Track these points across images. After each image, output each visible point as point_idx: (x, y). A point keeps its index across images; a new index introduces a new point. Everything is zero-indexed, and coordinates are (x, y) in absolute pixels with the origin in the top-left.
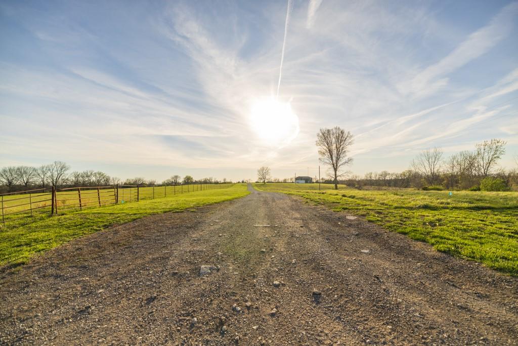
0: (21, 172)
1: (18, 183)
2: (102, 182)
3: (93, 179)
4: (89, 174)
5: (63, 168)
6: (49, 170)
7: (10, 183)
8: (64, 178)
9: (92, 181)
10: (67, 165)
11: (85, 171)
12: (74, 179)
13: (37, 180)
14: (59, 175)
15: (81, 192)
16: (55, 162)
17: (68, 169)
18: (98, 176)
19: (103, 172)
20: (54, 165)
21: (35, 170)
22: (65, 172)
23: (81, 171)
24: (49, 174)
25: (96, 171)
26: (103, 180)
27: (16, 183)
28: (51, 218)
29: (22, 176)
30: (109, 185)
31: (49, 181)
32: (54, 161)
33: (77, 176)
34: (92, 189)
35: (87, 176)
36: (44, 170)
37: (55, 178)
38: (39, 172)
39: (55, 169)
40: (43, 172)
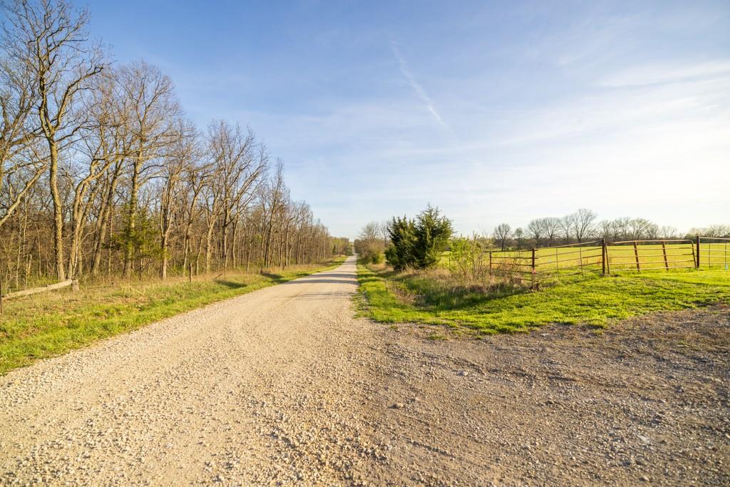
0: (546, 224)
1: (544, 237)
2: (645, 234)
3: (630, 230)
4: (623, 222)
5: (589, 217)
6: (573, 220)
7: (537, 236)
8: (590, 228)
9: (627, 232)
10: (594, 212)
11: (618, 219)
12: (603, 230)
13: (561, 233)
14: (585, 226)
15: (637, 247)
16: (580, 210)
17: (594, 217)
18: (637, 224)
19: (645, 218)
20: (578, 213)
21: (559, 221)
22: (591, 222)
23: (611, 219)
24: (573, 225)
25: (633, 217)
26: (646, 231)
27: (543, 235)
28: (604, 279)
29: (547, 229)
30: (656, 238)
31: (573, 233)
32: (578, 209)
33: (606, 226)
34: (628, 244)
35: (620, 226)
36: (568, 220)
37: (580, 230)
38: (563, 223)
39: (580, 218)
40: (567, 223)
